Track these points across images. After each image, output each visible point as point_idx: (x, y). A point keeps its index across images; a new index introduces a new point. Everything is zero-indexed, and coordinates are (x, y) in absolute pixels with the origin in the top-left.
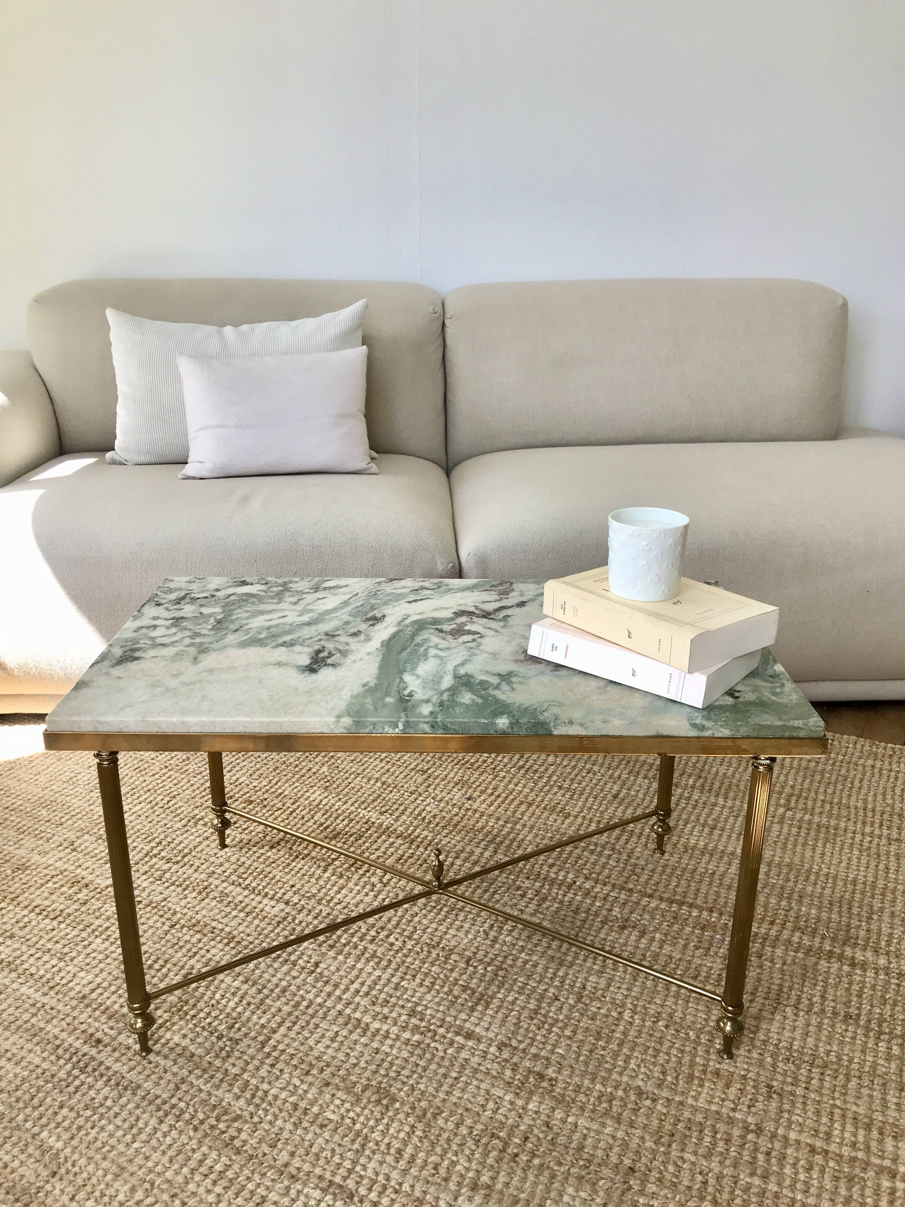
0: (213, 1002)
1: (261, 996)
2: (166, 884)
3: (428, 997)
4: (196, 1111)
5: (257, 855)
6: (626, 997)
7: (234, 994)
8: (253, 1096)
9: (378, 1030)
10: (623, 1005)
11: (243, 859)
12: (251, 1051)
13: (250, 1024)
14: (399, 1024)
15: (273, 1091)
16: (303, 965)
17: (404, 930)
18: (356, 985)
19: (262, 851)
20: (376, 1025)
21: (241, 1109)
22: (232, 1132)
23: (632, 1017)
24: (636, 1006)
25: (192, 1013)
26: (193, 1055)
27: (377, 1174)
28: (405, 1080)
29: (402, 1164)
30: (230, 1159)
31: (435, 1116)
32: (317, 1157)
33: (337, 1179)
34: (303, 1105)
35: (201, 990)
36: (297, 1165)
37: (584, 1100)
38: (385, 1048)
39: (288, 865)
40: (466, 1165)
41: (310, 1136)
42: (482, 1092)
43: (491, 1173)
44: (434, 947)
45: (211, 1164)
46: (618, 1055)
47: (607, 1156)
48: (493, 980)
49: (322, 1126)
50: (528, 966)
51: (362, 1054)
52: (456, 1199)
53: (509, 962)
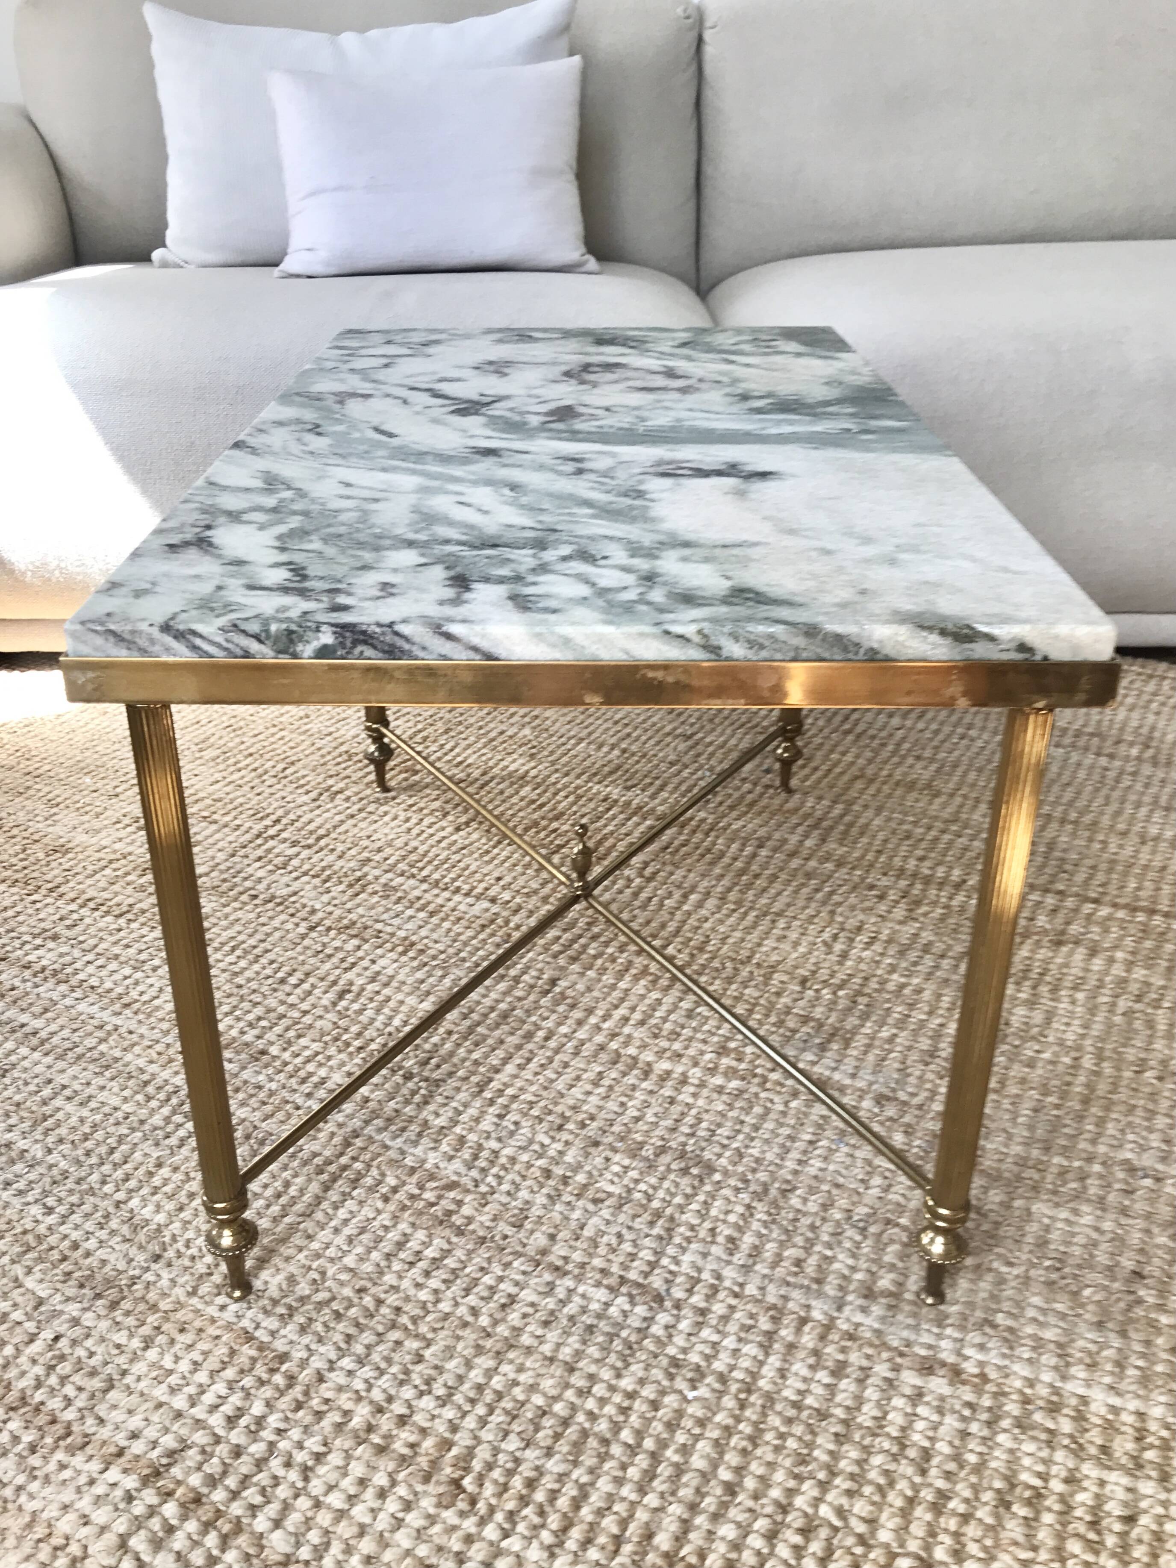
0: (389, 1029)
1: (467, 1023)
2: (294, 875)
4: (383, 1175)
5: (436, 838)
6: (1082, 1037)
8: (476, 1157)
9: (668, 1073)
10: (1080, 1048)
11: (414, 843)
12: (463, 1096)
13: (455, 1060)
14: (702, 1064)
15: (508, 1152)
16: (532, 981)
17: (690, 940)
18: (622, 1011)
19: (442, 834)
20: (665, 1065)
21: (458, 1174)
22: (447, 1204)
23: (1097, 1065)
24: (1101, 1050)
27: (699, 1270)
28: (726, 1142)
29: (739, 1258)
30: (449, 1242)
31: (784, 1192)
32: (594, 1243)
33: (633, 1275)
34: (559, 1171)
35: (369, 1013)
36: (563, 1253)
37: (1036, 1176)
38: (685, 1097)
39: (487, 852)
40: (850, 1262)
41: (576, 1214)
42: (859, 1163)
43: (892, 1276)
44: (742, 963)
45: (418, 1248)
46: (1084, 1117)
47: (1091, 1255)
48: (850, 1009)
49: (595, 1201)
50: (906, 992)
51: (647, 1104)
52: (839, 1309)
53: (873, 985)
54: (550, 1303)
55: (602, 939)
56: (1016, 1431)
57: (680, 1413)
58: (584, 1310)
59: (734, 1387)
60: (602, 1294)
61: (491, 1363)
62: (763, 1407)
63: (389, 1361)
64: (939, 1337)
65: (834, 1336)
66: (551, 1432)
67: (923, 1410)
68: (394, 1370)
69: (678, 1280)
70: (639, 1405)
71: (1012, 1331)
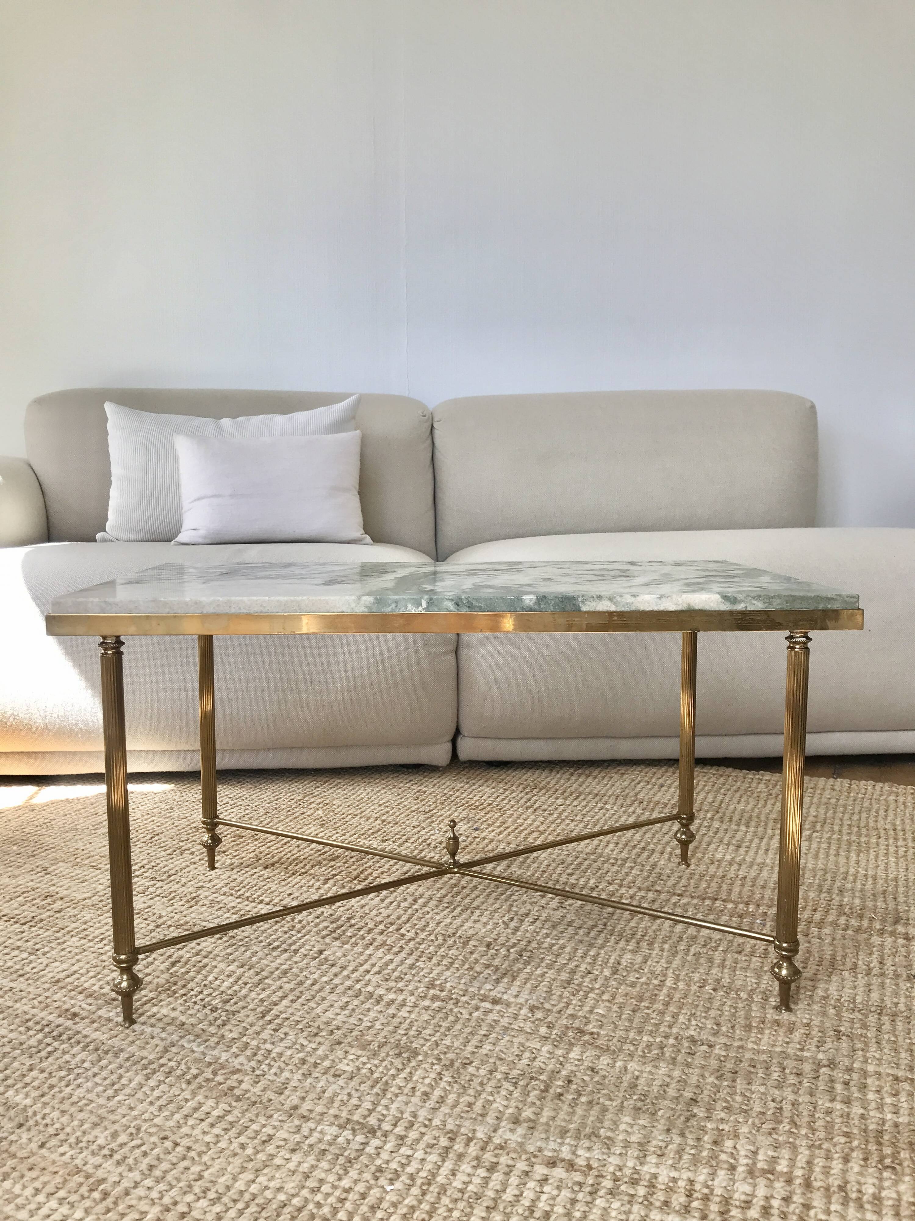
0: (205, 983)
1: (259, 977)
2: (150, 897)
3: (448, 973)
4: (189, 1068)
5: (250, 873)
6: (667, 968)
8: (255, 1054)
9: (393, 1001)
10: (665, 975)
11: (235, 877)
13: (248, 1000)
14: (416, 994)
15: (277, 1050)
16: (306, 952)
17: (415, 925)
18: (366, 967)
19: (255, 871)
20: (392, 996)
21: (242, 1064)
22: (232, 1082)
23: (675, 984)
24: (678, 975)
25: (181, 992)
26: (183, 1024)
27: (402, 1113)
28: (428, 1037)
29: (431, 1103)
30: (230, 1106)
31: (465, 1065)
32: (332, 1101)
33: (356, 1117)
34: (312, 1060)
35: (192, 974)
36: (309, 1108)
37: (632, 1048)
38: (403, 1013)
39: (284, 880)
40: (505, 1103)
41: (322, 1084)
42: (516, 1045)
43: (533, 1109)
44: (449, 936)
45: (208, 1110)
46: (664, 1013)
47: (664, 1091)
48: (518, 960)
49: (335, 1076)
50: (555, 948)
51: (376, 1019)
52: (495, 1131)
53: (534, 945)
54: (298, 1138)
55: (356, 927)
56: (609, 1196)
57: (381, 1200)
58: (320, 1141)
59: (419, 1182)
60: (334, 1130)
61: (252, 1177)
62: (439, 1193)
63: (178, 1180)
64: (561, 1144)
65: (491, 1147)
66: (289, 1216)
67: (546, 1189)
68: (181, 1185)
69: (387, 1119)
70: (352, 1196)
71: (609, 1138)
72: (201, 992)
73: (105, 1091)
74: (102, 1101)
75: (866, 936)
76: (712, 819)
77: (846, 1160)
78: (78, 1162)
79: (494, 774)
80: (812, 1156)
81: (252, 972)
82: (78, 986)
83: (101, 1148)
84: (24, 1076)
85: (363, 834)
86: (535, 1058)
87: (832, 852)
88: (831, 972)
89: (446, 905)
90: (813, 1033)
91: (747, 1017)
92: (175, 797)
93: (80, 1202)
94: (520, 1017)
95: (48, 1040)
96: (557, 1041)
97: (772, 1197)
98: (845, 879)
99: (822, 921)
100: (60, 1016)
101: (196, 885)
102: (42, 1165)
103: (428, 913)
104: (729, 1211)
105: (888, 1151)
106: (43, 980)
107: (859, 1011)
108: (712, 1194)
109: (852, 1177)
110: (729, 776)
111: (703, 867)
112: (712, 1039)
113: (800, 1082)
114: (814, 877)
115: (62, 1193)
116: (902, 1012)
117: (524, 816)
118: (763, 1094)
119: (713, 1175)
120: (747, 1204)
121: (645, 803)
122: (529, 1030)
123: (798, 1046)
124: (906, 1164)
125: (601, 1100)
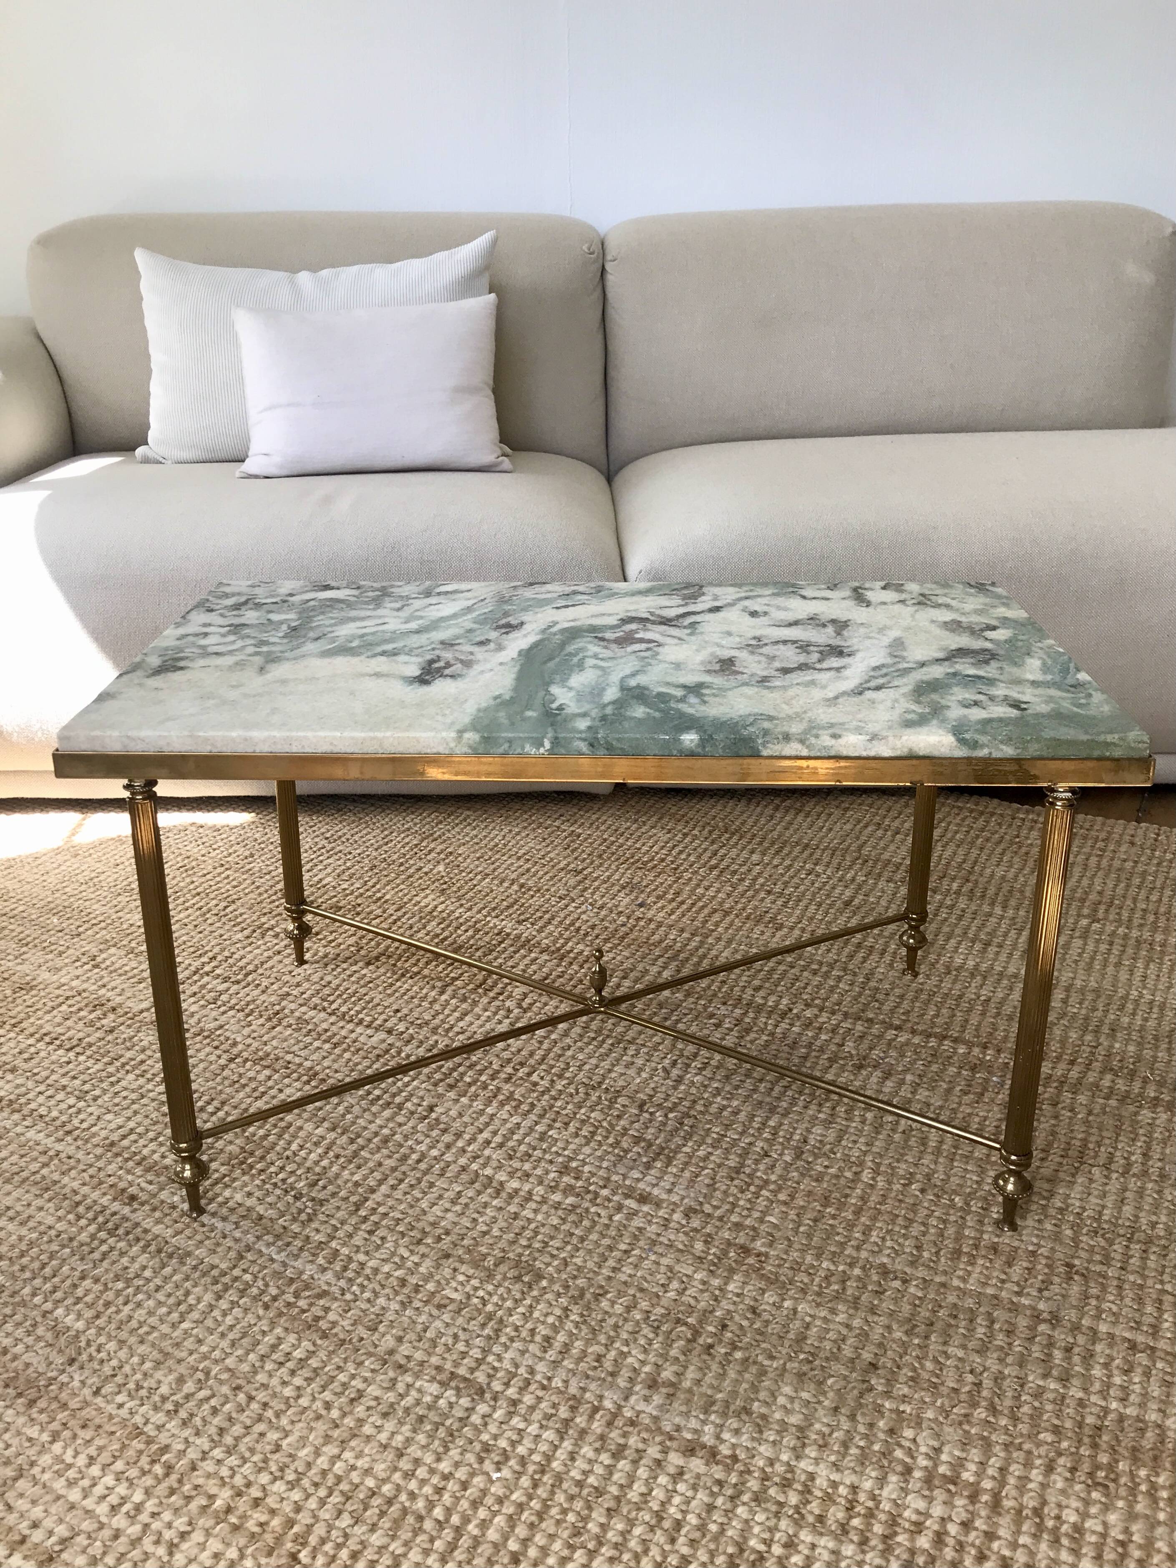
0: (288, 1153)
1: (354, 1147)
2: (223, 1009)
3: (587, 1150)
4: (267, 1285)
5: (348, 972)
6: (865, 1153)
7: (316, 1144)
8: (345, 1269)
9: (516, 1191)
10: (861, 1164)
11: (328, 978)
12: (340, 1214)
13: (339, 1182)
14: (546, 1183)
15: (372, 1263)
16: (413, 1108)
17: (552, 1067)
18: (486, 1135)
19: (354, 968)
20: (514, 1184)
21: (329, 1284)
22: (317, 1311)
23: (873, 1179)
24: (879, 1165)
25: (259, 1166)
26: (261, 1217)
27: (517, 1366)
28: (555, 1252)
29: (551, 1355)
30: (314, 1344)
31: (597, 1297)
32: (434, 1343)
33: (462, 1371)
34: (413, 1280)
35: (272, 1138)
36: (406, 1353)
37: (806, 1280)
38: (527, 1213)
39: (391, 985)
40: (641, 1357)
41: (423, 1318)
42: (663, 1269)
43: (675, 1368)
44: (593, 1088)
45: (289, 1350)
46: (854, 1225)
47: (839, 1349)
48: (677, 1130)
49: (440, 1307)
50: (725, 1113)
51: (495, 1220)
52: (626, 1399)
53: (699, 1107)
54: (391, 1396)
55: (478, 1067)
56: (753, 1504)
57: (484, 1492)
58: (418, 1402)
59: (531, 1468)
60: (434, 1388)
61: (336, 1451)
62: (553, 1486)
63: (252, 1451)
64: (704, 1422)
65: (619, 1422)
66: (377, 1511)
67: (681, 1487)
68: (255, 1458)
69: (499, 1375)
70: (452, 1486)
71: (764, 1417)
72: (282, 1168)
73: (169, 1313)
74: (165, 1329)
75: (1132, 1108)
76: (958, 893)
77: (1050, 1469)
78: (138, 1420)
79: (671, 806)
80: (1008, 1461)
81: (344, 1138)
82: (135, 1154)
83: (164, 1399)
84: (75, 1286)
85: (494, 909)
86: (685, 1289)
87: (1113, 959)
88: (1077, 1168)
89: (592, 1035)
90: (1039, 1267)
91: (959, 1237)
92: (257, 836)
93: (140, 1478)
94: (672, 1225)
95: (103, 1235)
96: (715, 1264)
97: (950, 1519)
98: (1122, 1008)
99: (1079, 1082)
100: (115, 1199)
101: (280, 992)
102: (97, 1421)
103: (569, 1047)
104: (896, 1534)
105: (1104, 1458)
106: (95, 1141)
107: (1103, 1236)
108: (877, 1508)
109: (1052, 1498)
110: (992, 814)
111: (934, 980)
112: (908, 1270)
113: (1010, 1344)
114: (1080, 1003)
115: (119, 1465)
116: (1160, 1238)
117: (706, 883)
118: (960, 1359)
119: (882, 1481)
120: (918, 1528)
121: (870, 863)
122: (681, 1247)
123: (1016, 1289)
124: (1123, 1480)
125: (760, 1358)
